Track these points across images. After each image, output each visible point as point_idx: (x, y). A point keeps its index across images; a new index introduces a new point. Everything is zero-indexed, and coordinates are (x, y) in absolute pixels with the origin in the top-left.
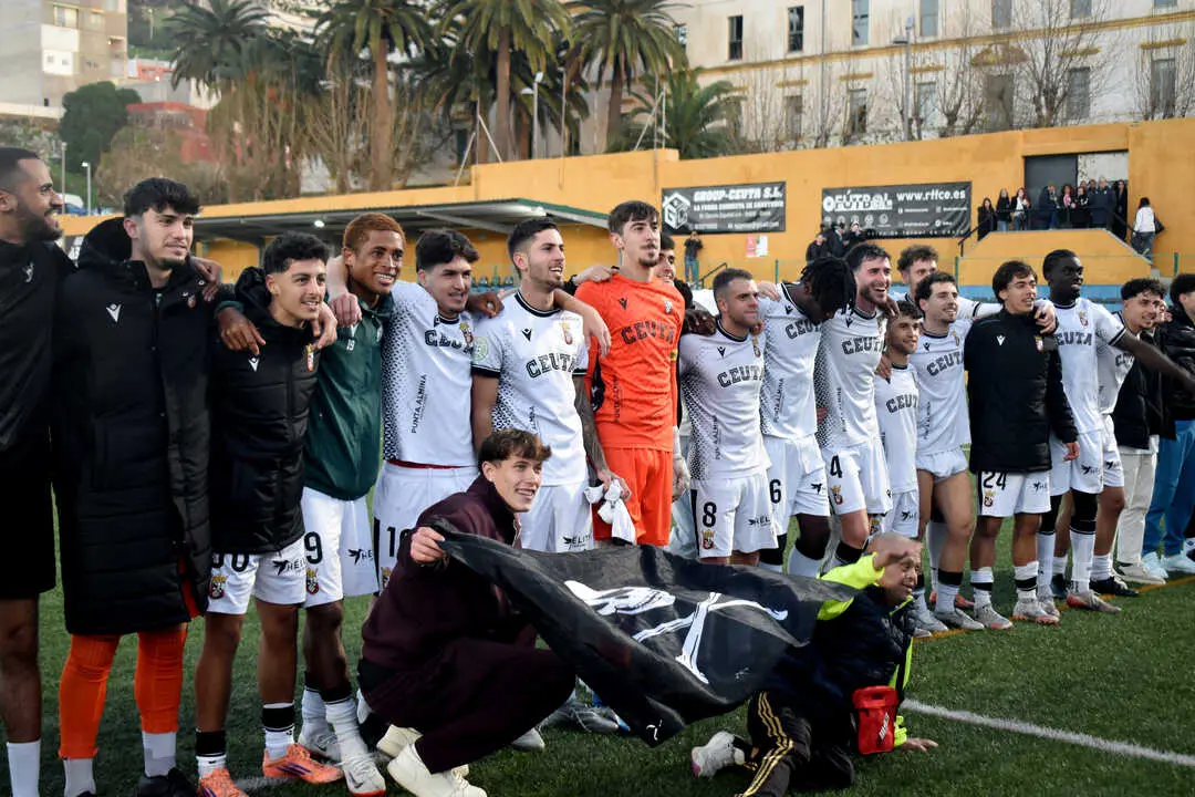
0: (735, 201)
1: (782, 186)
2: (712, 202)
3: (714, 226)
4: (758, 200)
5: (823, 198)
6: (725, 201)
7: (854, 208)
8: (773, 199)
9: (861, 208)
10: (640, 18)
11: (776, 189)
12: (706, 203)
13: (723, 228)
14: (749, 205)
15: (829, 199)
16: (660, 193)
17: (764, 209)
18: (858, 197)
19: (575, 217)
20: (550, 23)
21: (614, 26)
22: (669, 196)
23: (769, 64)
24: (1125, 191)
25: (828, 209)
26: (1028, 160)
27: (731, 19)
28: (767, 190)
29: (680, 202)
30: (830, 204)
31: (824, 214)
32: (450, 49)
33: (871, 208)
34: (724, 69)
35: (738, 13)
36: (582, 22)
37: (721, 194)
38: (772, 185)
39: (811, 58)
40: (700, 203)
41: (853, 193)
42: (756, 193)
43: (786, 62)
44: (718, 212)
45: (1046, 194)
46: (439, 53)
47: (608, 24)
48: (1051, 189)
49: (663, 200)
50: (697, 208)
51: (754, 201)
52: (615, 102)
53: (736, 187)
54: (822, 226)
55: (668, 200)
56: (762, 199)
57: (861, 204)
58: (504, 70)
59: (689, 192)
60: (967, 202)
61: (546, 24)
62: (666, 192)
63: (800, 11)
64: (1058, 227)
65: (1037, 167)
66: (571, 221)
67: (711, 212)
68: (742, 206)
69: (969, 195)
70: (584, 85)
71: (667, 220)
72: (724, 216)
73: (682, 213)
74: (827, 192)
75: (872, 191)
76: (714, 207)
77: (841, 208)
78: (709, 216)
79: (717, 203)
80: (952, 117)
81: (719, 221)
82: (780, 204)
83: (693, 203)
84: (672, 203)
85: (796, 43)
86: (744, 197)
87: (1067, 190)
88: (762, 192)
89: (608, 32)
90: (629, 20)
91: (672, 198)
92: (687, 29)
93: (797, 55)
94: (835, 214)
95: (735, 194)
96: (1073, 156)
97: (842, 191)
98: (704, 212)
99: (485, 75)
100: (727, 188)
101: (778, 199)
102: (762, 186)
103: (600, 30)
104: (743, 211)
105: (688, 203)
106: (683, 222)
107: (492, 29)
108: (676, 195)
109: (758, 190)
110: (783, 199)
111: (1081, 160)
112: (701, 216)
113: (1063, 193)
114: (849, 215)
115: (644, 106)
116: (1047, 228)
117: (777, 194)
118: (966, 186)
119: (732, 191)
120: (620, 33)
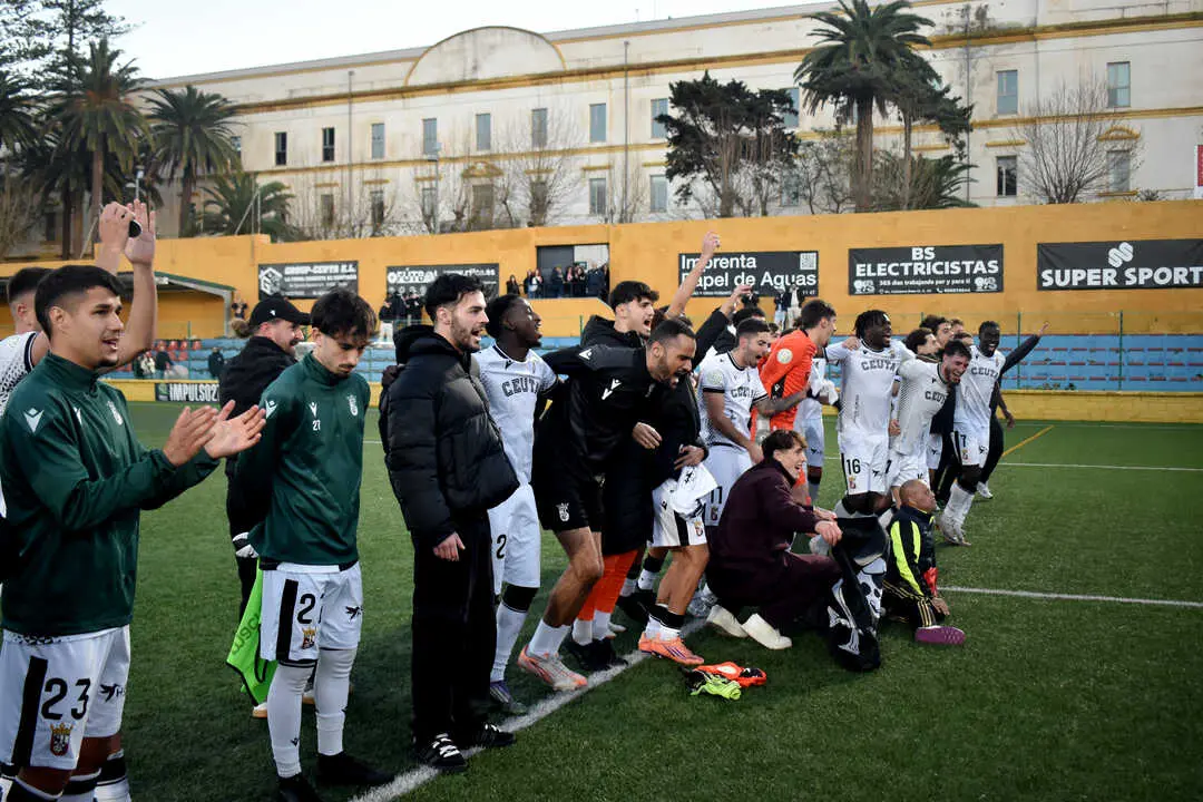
0: (319, 275)
1: (355, 264)
2: (300, 275)
3: (302, 293)
4: (336, 274)
5: (388, 273)
6: (310, 274)
7: (411, 281)
8: (349, 274)
9: (417, 281)
10: (206, 130)
11: (351, 266)
12: (295, 276)
13: (309, 295)
14: (329, 278)
15: (392, 274)
16: (256, 267)
17: (341, 281)
18: (414, 273)
19: (192, 286)
20: (136, 132)
21: (187, 135)
22: (264, 270)
23: (307, 169)
24: (608, 271)
25: (392, 281)
26: (539, 248)
27: (277, 135)
28: (344, 267)
29: (273, 275)
30: (393, 278)
31: (389, 285)
32: (52, 149)
33: (425, 281)
34: (272, 172)
35: (282, 131)
36: (160, 132)
37: (307, 269)
38: (348, 263)
39: (341, 167)
40: (290, 276)
41: (411, 270)
42: (335, 268)
43: (322, 169)
44: (305, 282)
45: (555, 272)
46: (42, 152)
47: (181, 133)
48: (559, 270)
49: (259, 273)
50: (287, 280)
51: (333, 274)
52: (186, 196)
53: (319, 264)
54: (388, 293)
55: (263, 273)
56: (340, 273)
57: (417, 278)
58: (98, 167)
59: (281, 267)
60: (496, 278)
61: (132, 132)
62: (262, 267)
63: (332, 131)
64: (564, 296)
65: (546, 255)
66: (187, 288)
67: (299, 282)
68: (324, 278)
69: (497, 272)
70: (160, 181)
71: (263, 289)
72: (309, 286)
73: (275, 284)
74: (391, 269)
75: (425, 268)
76: (301, 279)
77: (402, 281)
78: (297, 286)
79: (304, 275)
80: (459, 215)
81: (307, 290)
82: (354, 277)
83: (284, 276)
84: (267, 276)
85: (328, 154)
86: (325, 272)
87: (570, 271)
88: (340, 268)
89: (181, 141)
90: (198, 132)
91: (267, 271)
92: (241, 141)
93: (328, 164)
94: (397, 286)
95: (318, 269)
96: (571, 247)
97: (402, 268)
98: (293, 283)
99: (81, 170)
100: (311, 265)
101: (352, 273)
102: (340, 264)
103: (175, 139)
104: (325, 282)
105: (279, 275)
106: (276, 289)
107: (90, 136)
108: (270, 269)
109: (337, 267)
110: (357, 273)
111: (576, 248)
112: (291, 286)
113: (567, 273)
114: (407, 286)
115: (212, 198)
116: (556, 297)
117: (351, 270)
118: (495, 266)
119: (316, 267)
120: (192, 142)
